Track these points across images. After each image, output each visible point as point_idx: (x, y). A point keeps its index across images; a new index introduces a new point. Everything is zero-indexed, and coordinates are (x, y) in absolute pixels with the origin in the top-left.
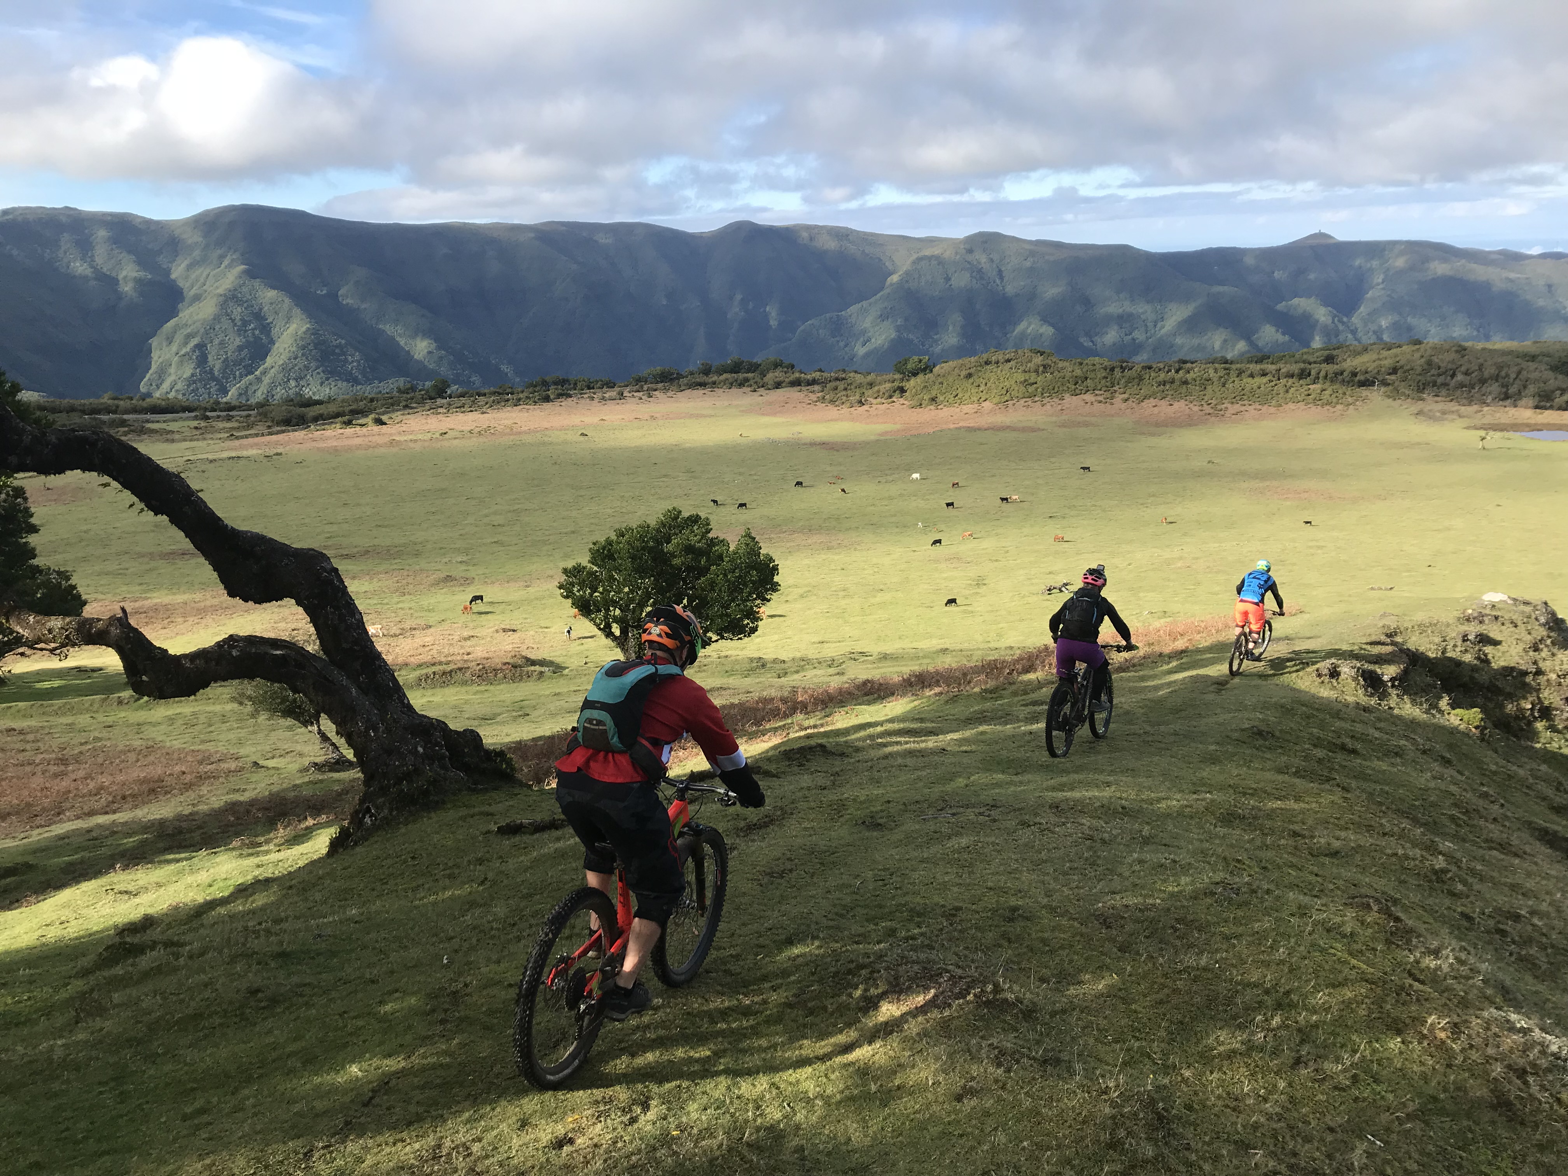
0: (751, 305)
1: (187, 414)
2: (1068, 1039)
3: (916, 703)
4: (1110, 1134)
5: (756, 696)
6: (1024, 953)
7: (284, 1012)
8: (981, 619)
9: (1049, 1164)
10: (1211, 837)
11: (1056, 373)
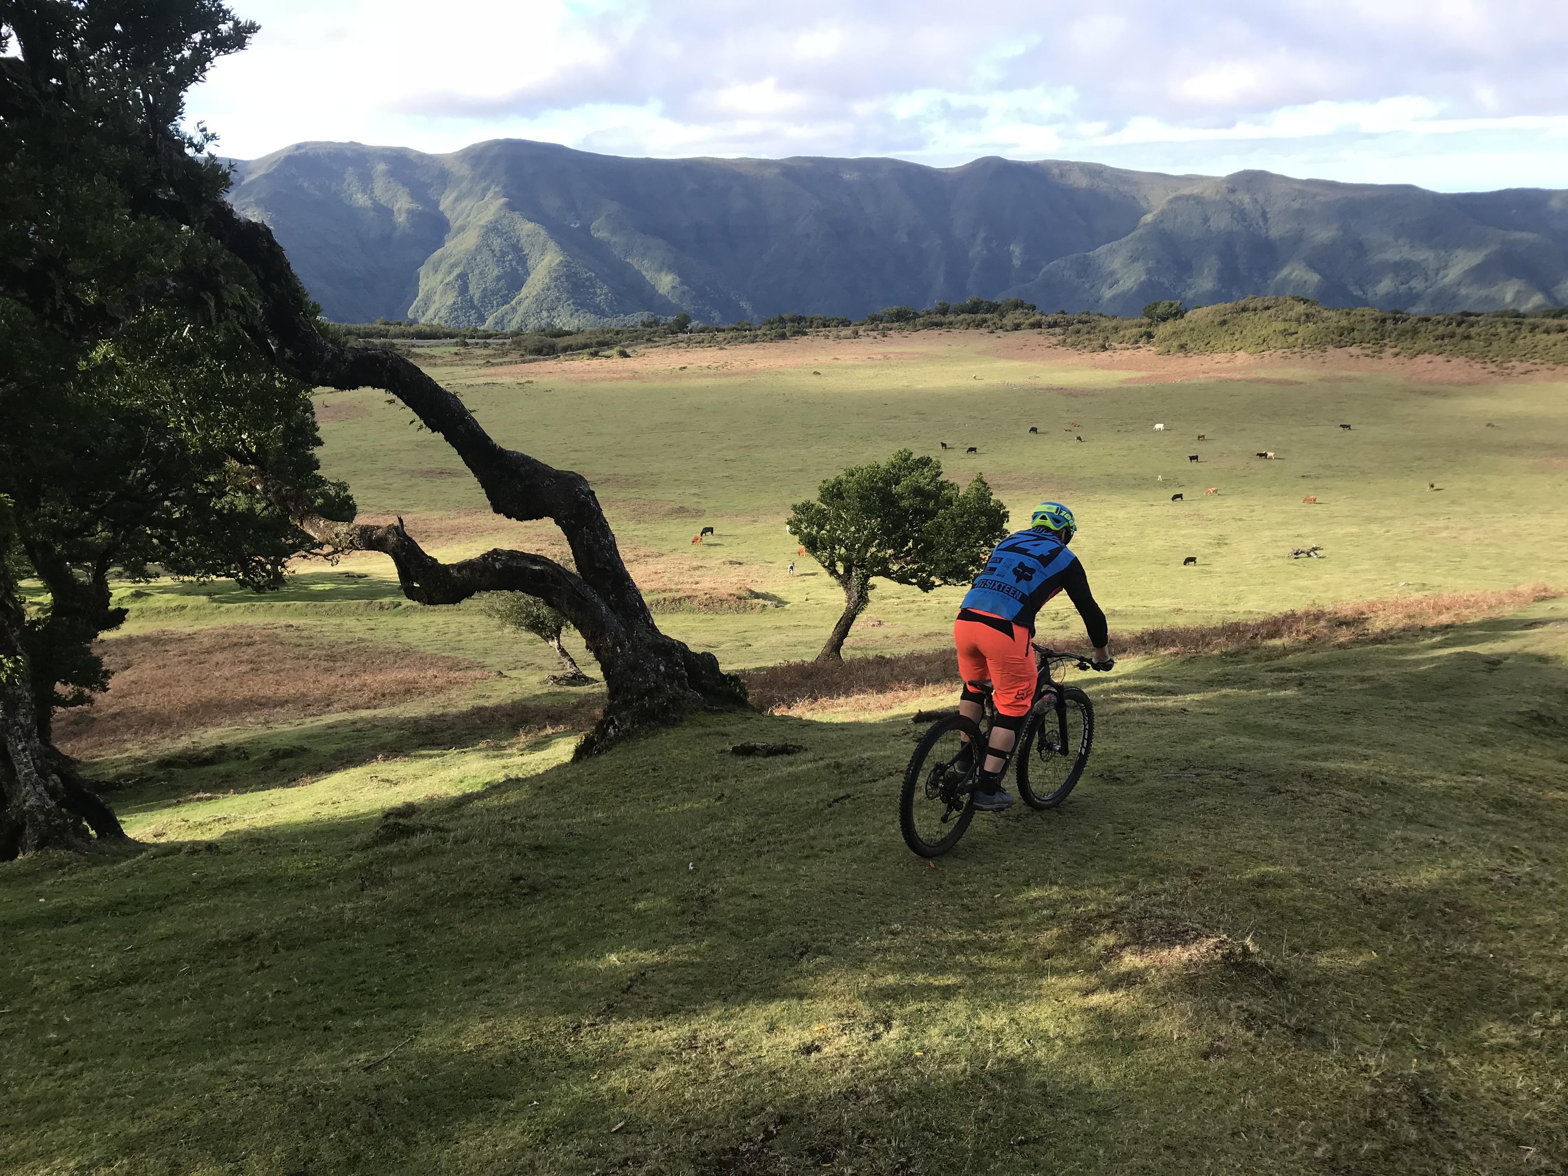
0: (994, 245)
1: (448, 340)
2: (1322, 1012)
3: (1150, 662)
4: (1371, 1112)
6: (1275, 920)
7: (543, 900)
8: (1220, 580)
9: (1303, 1133)
10: (1483, 823)
11: (1320, 323)
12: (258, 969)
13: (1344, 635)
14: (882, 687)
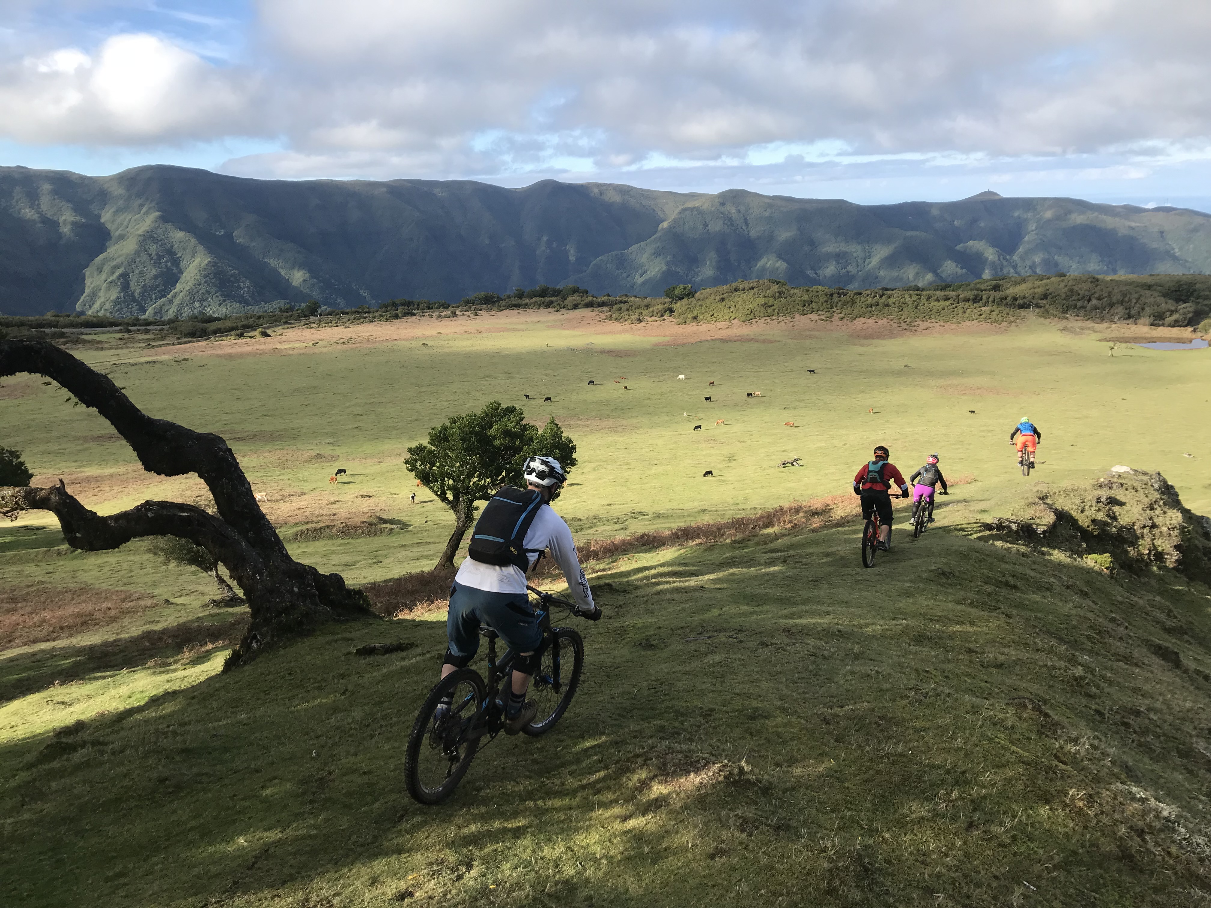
0: (555, 245)
1: (114, 328)
2: (796, 810)
3: (682, 551)
4: (828, 883)
6: (763, 744)
7: (186, 796)
8: (731, 486)
10: (906, 653)
11: (788, 298)
13: (816, 523)
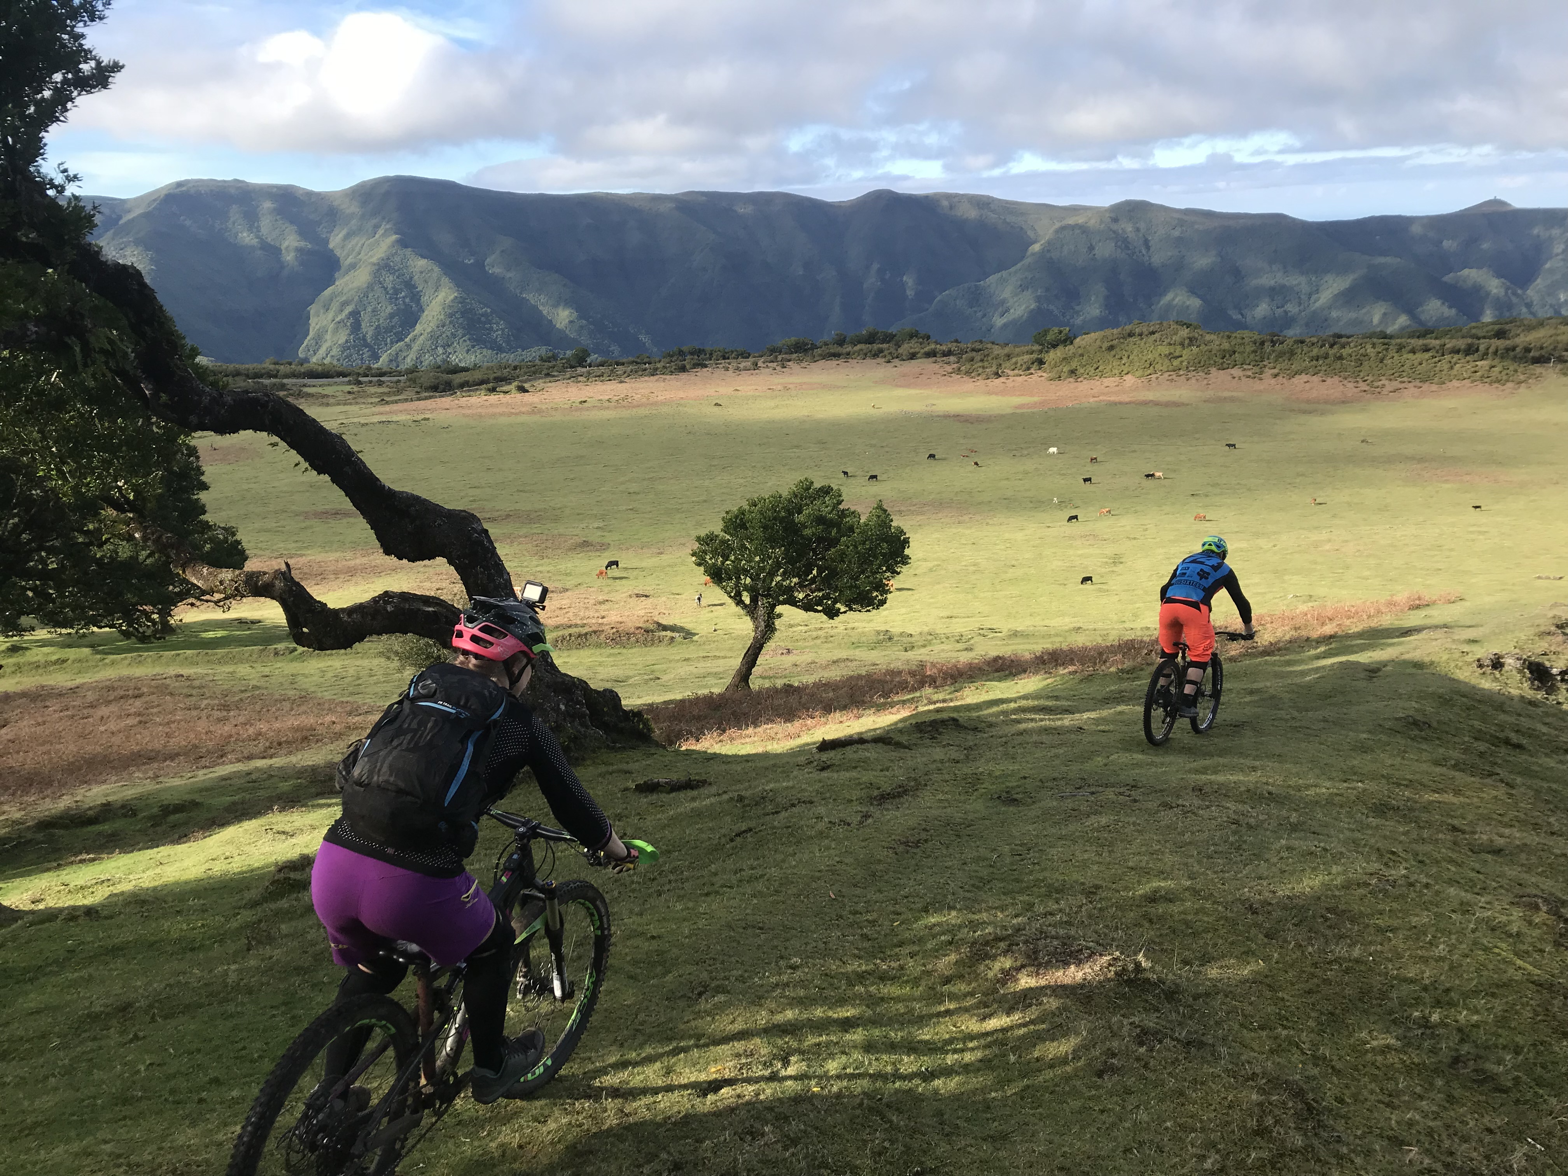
0: (888, 276)
1: (341, 379)
2: (1212, 1022)
3: (1049, 681)
4: (1258, 1121)
5: (883, 667)
6: (1166, 935)
8: (1116, 598)
9: (1193, 1146)
10: (1362, 827)
11: (1203, 347)
12: (131, 1041)
13: (1235, 649)
14: (790, 715)
